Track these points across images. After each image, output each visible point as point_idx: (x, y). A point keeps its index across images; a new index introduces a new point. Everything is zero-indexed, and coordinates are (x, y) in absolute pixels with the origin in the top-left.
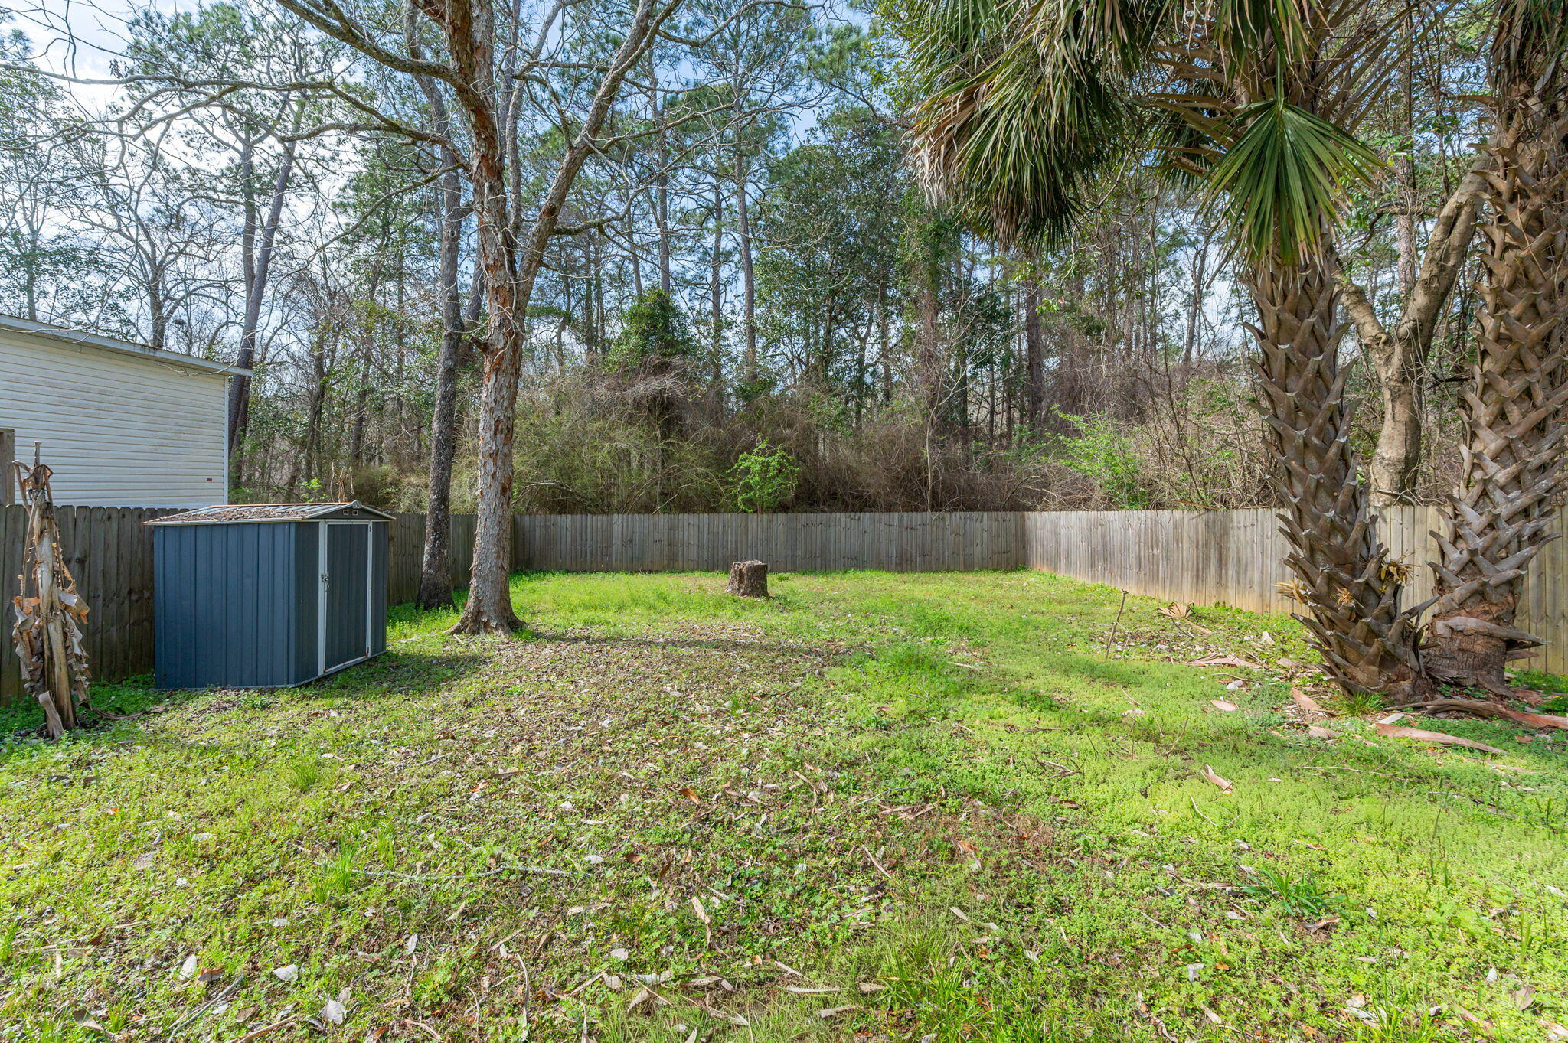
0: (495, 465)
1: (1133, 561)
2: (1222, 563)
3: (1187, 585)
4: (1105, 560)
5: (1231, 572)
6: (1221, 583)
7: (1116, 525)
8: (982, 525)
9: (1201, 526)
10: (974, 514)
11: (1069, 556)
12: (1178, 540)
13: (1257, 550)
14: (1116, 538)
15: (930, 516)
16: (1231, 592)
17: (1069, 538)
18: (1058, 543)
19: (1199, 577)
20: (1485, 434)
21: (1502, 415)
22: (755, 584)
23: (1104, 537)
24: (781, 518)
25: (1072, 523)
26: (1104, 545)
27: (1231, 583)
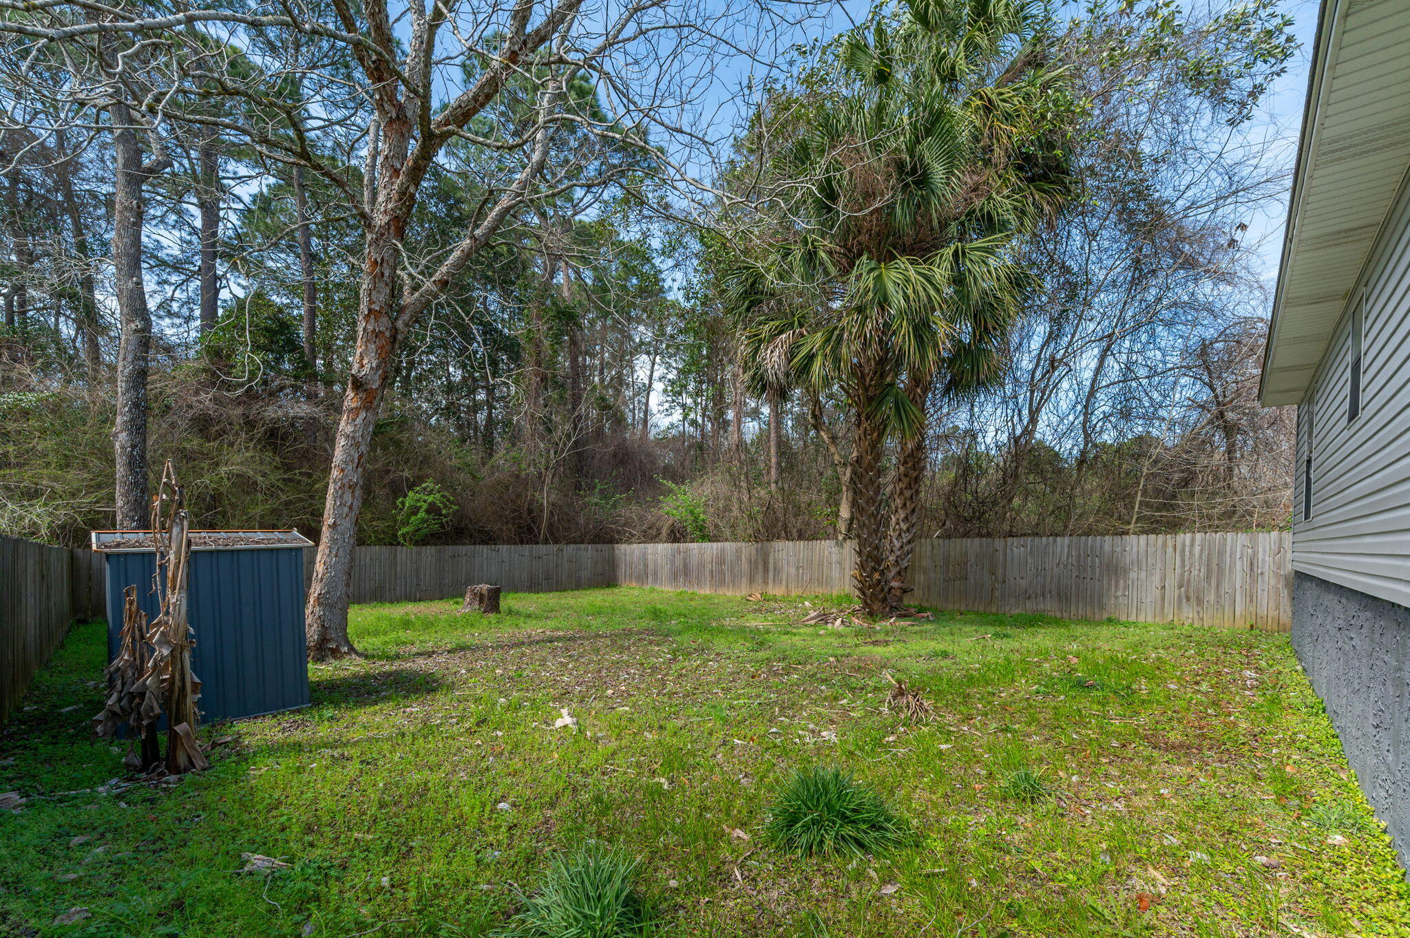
0: (353, 496)
1: (707, 573)
2: (766, 570)
3: (743, 585)
4: (686, 574)
5: (771, 575)
6: (766, 582)
7: (695, 552)
8: (587, 553)
9: (754, 552)
10: (582, 546)
11: (655, 573)
12: (739, 558)
13: (785, 563)
14: (694, 560)
15: (552, 548)
16: (770, 586)
17: (656, 561)
18: (646, 566)
19: (752, 580)
20: (900, 511)
21: (905, 505)
22: (491, 603)
23: (685, 559)
24: (429, 551)
25: (660, 551)
26: (685, 565)
27: (770, 582)
